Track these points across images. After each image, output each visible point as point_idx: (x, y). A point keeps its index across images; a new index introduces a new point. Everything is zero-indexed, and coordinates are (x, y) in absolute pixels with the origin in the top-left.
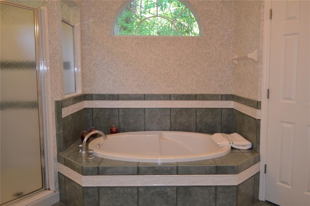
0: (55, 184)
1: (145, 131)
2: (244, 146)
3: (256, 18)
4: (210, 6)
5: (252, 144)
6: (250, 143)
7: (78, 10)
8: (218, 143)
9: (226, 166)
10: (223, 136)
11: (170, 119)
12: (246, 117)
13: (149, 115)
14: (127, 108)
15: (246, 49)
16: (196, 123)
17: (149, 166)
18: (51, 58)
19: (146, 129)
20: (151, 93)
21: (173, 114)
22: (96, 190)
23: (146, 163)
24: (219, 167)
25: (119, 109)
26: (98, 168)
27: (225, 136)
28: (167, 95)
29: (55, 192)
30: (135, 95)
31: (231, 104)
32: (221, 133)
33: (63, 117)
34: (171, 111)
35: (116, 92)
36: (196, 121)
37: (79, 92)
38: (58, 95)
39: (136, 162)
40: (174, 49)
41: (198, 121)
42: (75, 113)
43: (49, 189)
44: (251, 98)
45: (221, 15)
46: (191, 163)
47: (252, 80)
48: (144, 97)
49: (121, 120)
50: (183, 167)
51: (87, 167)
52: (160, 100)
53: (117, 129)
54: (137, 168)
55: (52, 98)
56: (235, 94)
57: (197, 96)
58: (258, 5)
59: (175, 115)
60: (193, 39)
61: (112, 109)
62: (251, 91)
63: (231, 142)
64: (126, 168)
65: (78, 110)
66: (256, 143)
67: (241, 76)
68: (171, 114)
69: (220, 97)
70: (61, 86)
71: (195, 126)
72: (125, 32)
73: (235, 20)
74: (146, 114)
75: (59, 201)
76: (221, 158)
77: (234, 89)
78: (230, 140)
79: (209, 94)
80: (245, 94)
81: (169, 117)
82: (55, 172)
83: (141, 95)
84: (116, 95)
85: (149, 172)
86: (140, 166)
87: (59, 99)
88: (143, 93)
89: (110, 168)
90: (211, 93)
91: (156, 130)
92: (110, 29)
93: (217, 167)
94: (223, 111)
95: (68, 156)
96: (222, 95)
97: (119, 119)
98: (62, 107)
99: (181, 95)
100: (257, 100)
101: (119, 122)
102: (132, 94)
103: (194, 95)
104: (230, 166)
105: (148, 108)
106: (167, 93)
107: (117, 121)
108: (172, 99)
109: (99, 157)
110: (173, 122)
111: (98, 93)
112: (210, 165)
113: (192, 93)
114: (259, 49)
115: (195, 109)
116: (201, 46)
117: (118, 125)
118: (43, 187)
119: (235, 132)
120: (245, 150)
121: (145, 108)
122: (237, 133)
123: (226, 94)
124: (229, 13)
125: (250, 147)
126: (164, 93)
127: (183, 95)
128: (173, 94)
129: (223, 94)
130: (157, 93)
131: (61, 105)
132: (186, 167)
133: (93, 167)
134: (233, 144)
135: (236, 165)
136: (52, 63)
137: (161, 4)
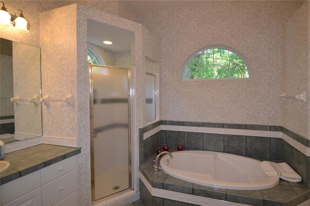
0: (137, 187)
1: (203, 150)
2: (293, 179)
3: (304, 63)
4: (258, 54)
5: (302, 178)
6: (300, 177)
7: (158, 65)
8: (266, 173)
9: (273, 201)
10: (271, 165)
11: (224, 143)
12: (295, 150)
13: (206, 139)
14: (190, 132)
15: (294, 89)
16: (246, 148)
17: (202, 189)
18: (137, 100)
19: (204, 149)
20: (208, 122)
21: (226, 139)
22: (162, 200)
23: (200, 185)
24: (266, 200)
25: (184, 132)
26: (163, 183)
27: (273, 165)
28: (221, 124)
29: (137, 192)
30: (196, 122)
31: (279, 135)
32: (270, 162)
33: (144, 140)
34: (225, 137)
35: (182, 120)
36: (246, 146)
37: (158, 119)
38: (141, 124)
39: (192, 183)
40: (227, 89)
41: (248, 146)
42: (153, 135)
43: (133, 190)
44: (300, 135)
45: (268, 60)
46: (239, 191)
47: (301, 118)
48: (203, 125)
49: (185, 140)
50: (231, 195)
51: (155, 182)
52: (216, 127)
53: (182, 147)
54: (192, 189)
55: (137, 126)
56: (284, 126)
57: (247, 126)
58: (305, 52)
59: (227, 140)
60: (242, 80)
61: (180, 132)
62: (300, 128)
63: (280, 174)
64: (183, 187)
65: (156, 132)
66: (307, 179)
67: (289, 112)
68: (224, 139)
69: (269, 128)
70: (144, 118)
71: (245, 151)
72: (194, 72)
73: (282, 63)
74: (205, 137)
75: (139, 199)
76: (268, 190)
77: (282, 121)
78: (278, 171)
79: (258, 125)
80: (293, 129)
81: (223, 141)
82: (137, 178)
83: (201, 123)
84: (182, 122)
85: (202, 194)
86: (195, 188)
87: (142, 127)
88: (202, 122)
89: (171, 185)
90: (260, 124)
91: (212, 151)
92: (179, 75)
93: (264, 200)
94: (272, 140)
95: (145, 169)
96: (270, 127)
97: (184, 139)
98: (144, 132)
99: (232, 124)
100: (307, 138)
101: (184, 142)
102: (194, 122)
103: (244, 125)
104: (278, 202)
105: (206, 133)
106: (221, 122)
107: (183, 141)
108: (225, 127)
109: (165, 173)
110: (226, 145)
111: (170, 120)
112: (258, 198)
113: (243, 124)
114: (308, 91)
115: (245, 137)
116: (250, 85)
117: (183, 144)
118: (129, 188)
119: (284, 162)
120: (294, 183)
121: (203, 133)
122: (286, 162)
123: (275, 125)
124: (276, 58)
125: (300, 181)
126: (219, 122)
127: (234, 125)
128: (226, 124)
129: (272, 125)
130: (213, 122)
131: (143, 131)
132: (234, 196)
133: (160, 183)
134: (281, 175)
135: (285, 202)
136: (138, 103)
137: (220, 51)
